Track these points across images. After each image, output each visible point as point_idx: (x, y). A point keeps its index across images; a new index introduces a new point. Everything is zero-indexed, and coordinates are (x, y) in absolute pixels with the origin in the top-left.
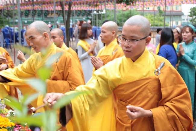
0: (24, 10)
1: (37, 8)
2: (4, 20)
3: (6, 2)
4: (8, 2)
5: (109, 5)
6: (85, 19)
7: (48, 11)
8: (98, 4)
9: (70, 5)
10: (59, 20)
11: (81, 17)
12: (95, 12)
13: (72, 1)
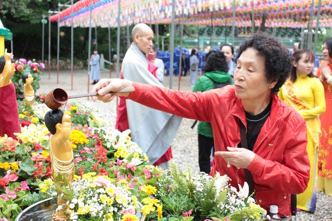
0: (206, 26)
1: (221, 23)
5: (325, 20)
6: (293, 41)
8: (308, 17)
9: (264, 18)
11: (286, 38)
13: (267, 12)
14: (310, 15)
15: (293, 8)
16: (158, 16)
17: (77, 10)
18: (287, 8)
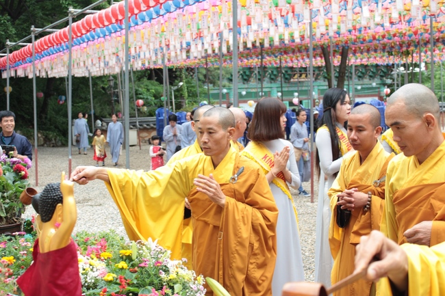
0: (241, 68)
1: (271, 63)
2: (199, 90)
3: (206, 50)
4: (210, 52)
6: (378, 84)
7: (292, 68)
8: (412, 48)
9: (344, 55)
10: (316, 89)
11: (366, 80)
12: (402, 69)
13: (350, 44)
14: (416, 46)
15: (394, 35)
16: (176, 56)
17: (40, 50)
18: (384, 37)
